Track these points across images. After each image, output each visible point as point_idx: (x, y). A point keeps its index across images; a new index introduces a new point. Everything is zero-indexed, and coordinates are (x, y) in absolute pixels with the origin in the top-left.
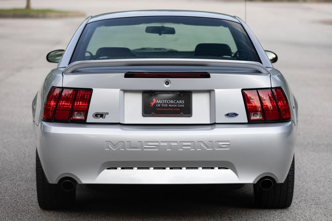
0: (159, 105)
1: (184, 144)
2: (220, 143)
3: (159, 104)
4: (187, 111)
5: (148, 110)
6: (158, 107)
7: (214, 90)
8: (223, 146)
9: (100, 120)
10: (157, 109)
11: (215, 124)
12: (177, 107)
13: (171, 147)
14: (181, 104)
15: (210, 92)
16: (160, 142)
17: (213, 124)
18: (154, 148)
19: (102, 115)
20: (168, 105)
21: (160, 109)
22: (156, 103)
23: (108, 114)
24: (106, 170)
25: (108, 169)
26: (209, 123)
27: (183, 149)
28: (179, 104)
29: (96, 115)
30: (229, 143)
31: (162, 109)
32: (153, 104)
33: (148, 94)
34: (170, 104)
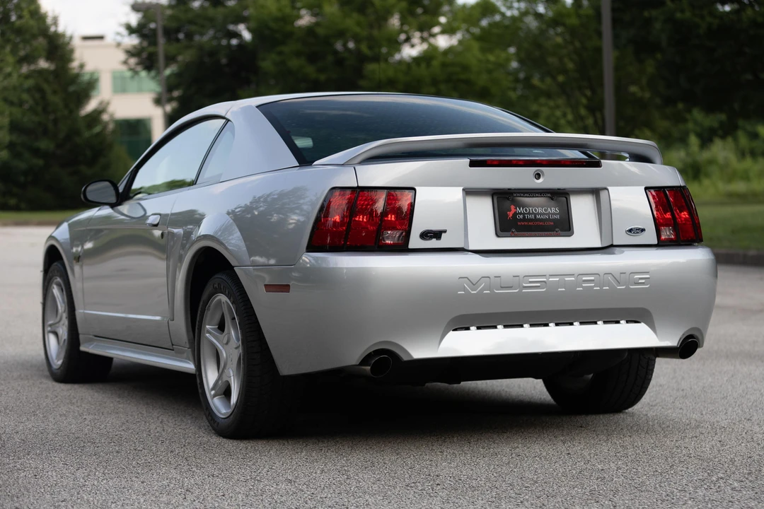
0: (521, 217)
1: (584, 278)
2: (636, 277)
3: (521, 213)
4: (564, 226)
5: (505, 225)
6: (520, 220)
7: (607, 189)
8: (640, 281)
9: (433, 243)
10: (519, 223)
11: (612, 246)
12: (549, 220)
13: (565, 284)
14: (555, 214)
15: (595, 192)
16: (548, 276)
17: (607, 249)
18: (539, 286)
19: (437, 235)
20: (535, 217)
21: (523, 223)
22: (515, 212)
23: (445, 232)
24: (451, 332)
25: (453, 330)
26: (599, 245)
27: (582, 287)
28: (552, 214)
29: (426, 235)
30: (648, 276)
31: (526, 223)
32: (511, 215)
33: (502, 198)
34: (538, 214)
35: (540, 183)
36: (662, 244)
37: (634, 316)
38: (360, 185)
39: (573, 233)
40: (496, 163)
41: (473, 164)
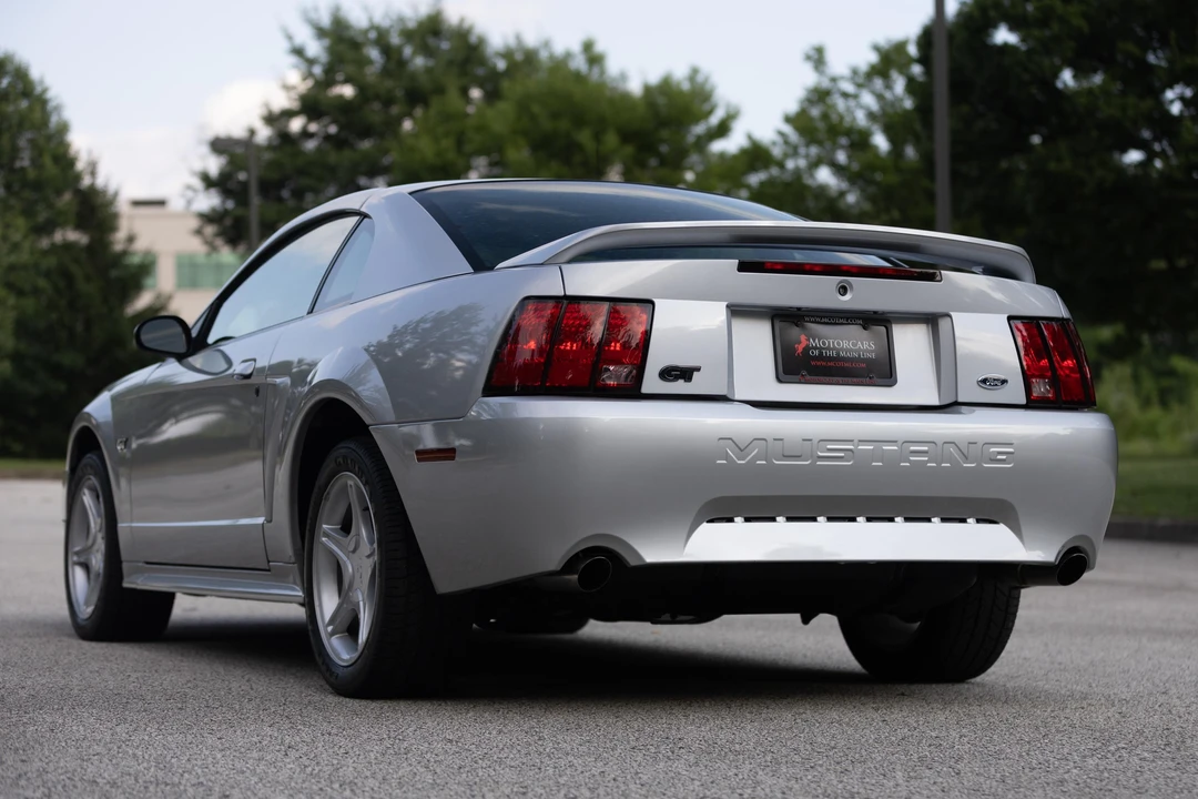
0: (817, 353)
1: (912, 448)
2: (992, 450)
3: (816, 348)
4: (882, 371)
5: (792, 365)
6: (815, 358)
7: (950, 317)
8: (999, 457)
9: (679, 387)
10: (813, 363)
11: (956, 403)
12: (859, 360)
13: (883, 456)
14: (869, 351)
15: (931, 320)
16: (856, 441)
17: (950, 407)
18: (842, 457)
19: (686, 374)
20: (838, 354)
21: (819, 363)
22: (808, 346)
23: (698, 369)
24: (705, 524)
25: (708, 522)
26: (935, 402)
27: (910, 461)
28: (864, 351)
29: (668, 374)
30: (1011, 450)
31: (824, 363)
32: (800, 350)
33: (787, 323)
34: (842, 349)
35: (846, 302)
36: (1033, 404)
37: (990, 512)
38: (568, 293)
39: (895, 382)
40: (779, 267)
41: (744, 267)
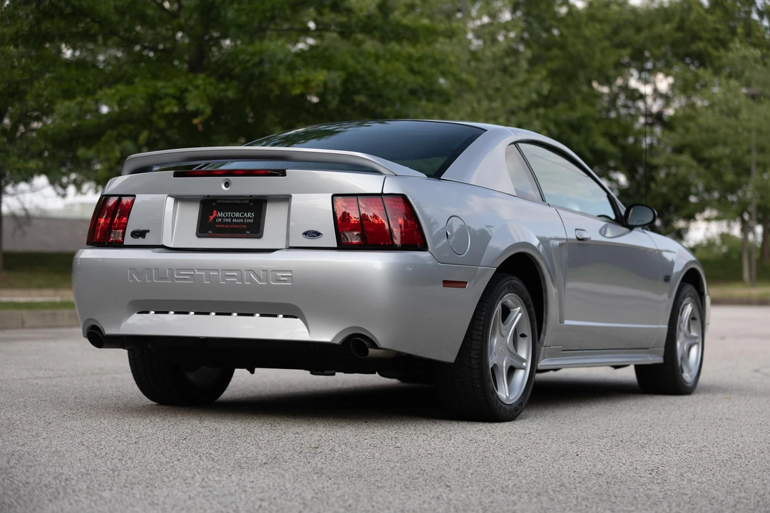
0: (220, 220)
1: (227, 274)
2: (278, 275)
3: (220, 217)
4: (256, 230)
6: (219, 223)
7: (291, 196)
8: (282, 279)
9: (140, 241)
10: (217, 226)
11: (290, 248)
12: (243, 223)
14: (249, 218)
15: (289, 199)
16: (195, 270)
18: (188, 279)
19: (142, 234)
20: (232, 220)
21: (220, 226)
22: (216, 217)
23: (148, 231)
24: (135, 314)
25: (139, 313)
26: (283, 247)
27: (226, 281)
28: (247, 218)
29: (135, 234)
30: (292, 274)
31: (223, 226)
32: (211, 219)
33: (209, 205)
34: (235, 218)
36: (343, 246)
39: (261, 236)
41: (175, 175)
